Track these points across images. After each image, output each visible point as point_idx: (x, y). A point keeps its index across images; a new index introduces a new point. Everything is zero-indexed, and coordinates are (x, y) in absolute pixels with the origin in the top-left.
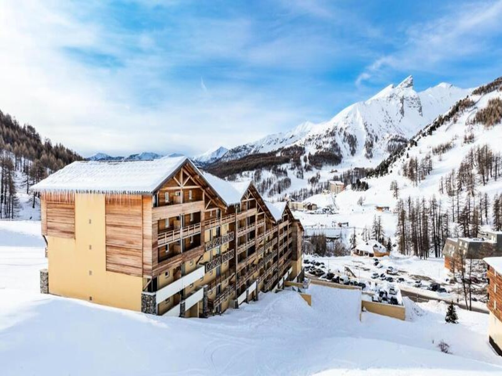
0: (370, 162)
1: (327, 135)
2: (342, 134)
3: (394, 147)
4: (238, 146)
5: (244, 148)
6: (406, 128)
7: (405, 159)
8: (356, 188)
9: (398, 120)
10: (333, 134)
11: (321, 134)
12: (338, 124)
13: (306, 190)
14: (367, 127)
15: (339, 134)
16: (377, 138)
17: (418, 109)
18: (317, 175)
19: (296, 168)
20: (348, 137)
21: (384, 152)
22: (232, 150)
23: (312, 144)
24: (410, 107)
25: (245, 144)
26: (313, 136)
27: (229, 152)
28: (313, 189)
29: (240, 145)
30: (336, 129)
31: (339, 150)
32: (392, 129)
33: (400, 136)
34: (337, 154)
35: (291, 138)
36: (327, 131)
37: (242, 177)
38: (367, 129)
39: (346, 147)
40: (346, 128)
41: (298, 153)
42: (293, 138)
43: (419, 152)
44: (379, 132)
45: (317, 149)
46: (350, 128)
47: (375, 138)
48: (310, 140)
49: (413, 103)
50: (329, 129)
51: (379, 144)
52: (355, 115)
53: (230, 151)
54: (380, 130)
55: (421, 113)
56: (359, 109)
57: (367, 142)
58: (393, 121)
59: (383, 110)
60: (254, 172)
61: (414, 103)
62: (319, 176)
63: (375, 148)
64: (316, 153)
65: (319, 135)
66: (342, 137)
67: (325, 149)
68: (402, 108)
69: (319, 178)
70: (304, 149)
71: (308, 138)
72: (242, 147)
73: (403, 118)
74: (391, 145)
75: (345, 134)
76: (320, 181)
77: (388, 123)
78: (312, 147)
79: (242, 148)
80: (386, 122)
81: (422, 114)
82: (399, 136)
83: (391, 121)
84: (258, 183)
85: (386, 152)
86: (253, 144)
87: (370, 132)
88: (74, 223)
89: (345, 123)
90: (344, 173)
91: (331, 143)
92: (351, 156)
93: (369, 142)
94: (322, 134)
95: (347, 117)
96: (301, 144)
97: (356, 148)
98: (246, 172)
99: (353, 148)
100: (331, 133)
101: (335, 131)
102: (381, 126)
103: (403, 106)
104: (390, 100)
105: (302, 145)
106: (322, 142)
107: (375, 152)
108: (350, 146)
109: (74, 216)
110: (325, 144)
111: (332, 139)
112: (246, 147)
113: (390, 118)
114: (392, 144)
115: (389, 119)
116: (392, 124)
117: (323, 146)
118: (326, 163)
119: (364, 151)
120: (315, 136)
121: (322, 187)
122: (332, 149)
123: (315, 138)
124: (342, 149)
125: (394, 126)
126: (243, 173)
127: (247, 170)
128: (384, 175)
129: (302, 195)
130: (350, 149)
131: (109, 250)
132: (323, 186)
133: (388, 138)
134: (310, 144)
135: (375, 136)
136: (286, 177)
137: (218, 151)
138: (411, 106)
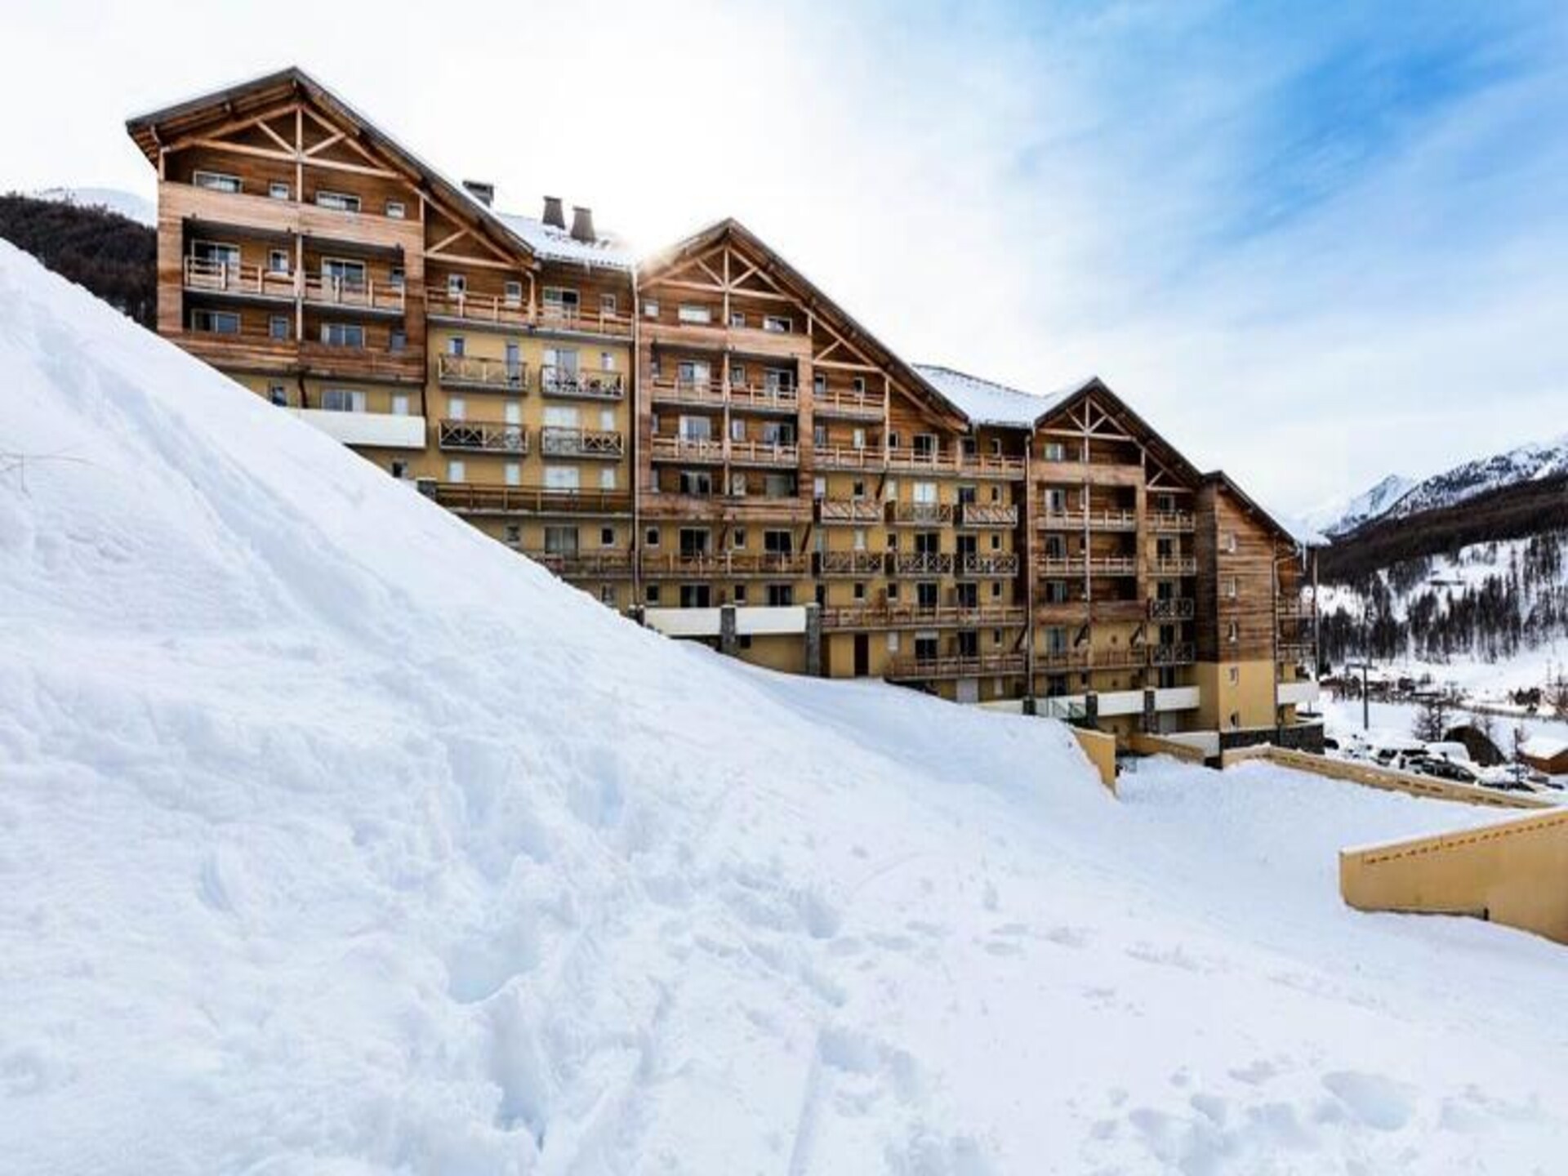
4: (1468, 461)
5: (1501, 469)
22: (1439, 479)
25: (1503, 453)
27: (1420, 489)
29: (1477, 458)
37: (1458, 566)
53: (1426, 483)
60: (1522, 545)
72: (1489, 463)
79: (1488, 469)
84: (1544, 587)
86: (1545, 448)
98: (1482, 548)
112: (1509, 463)
126: (1465, 552)
127: (1484, 540)
137: (1378, 494)
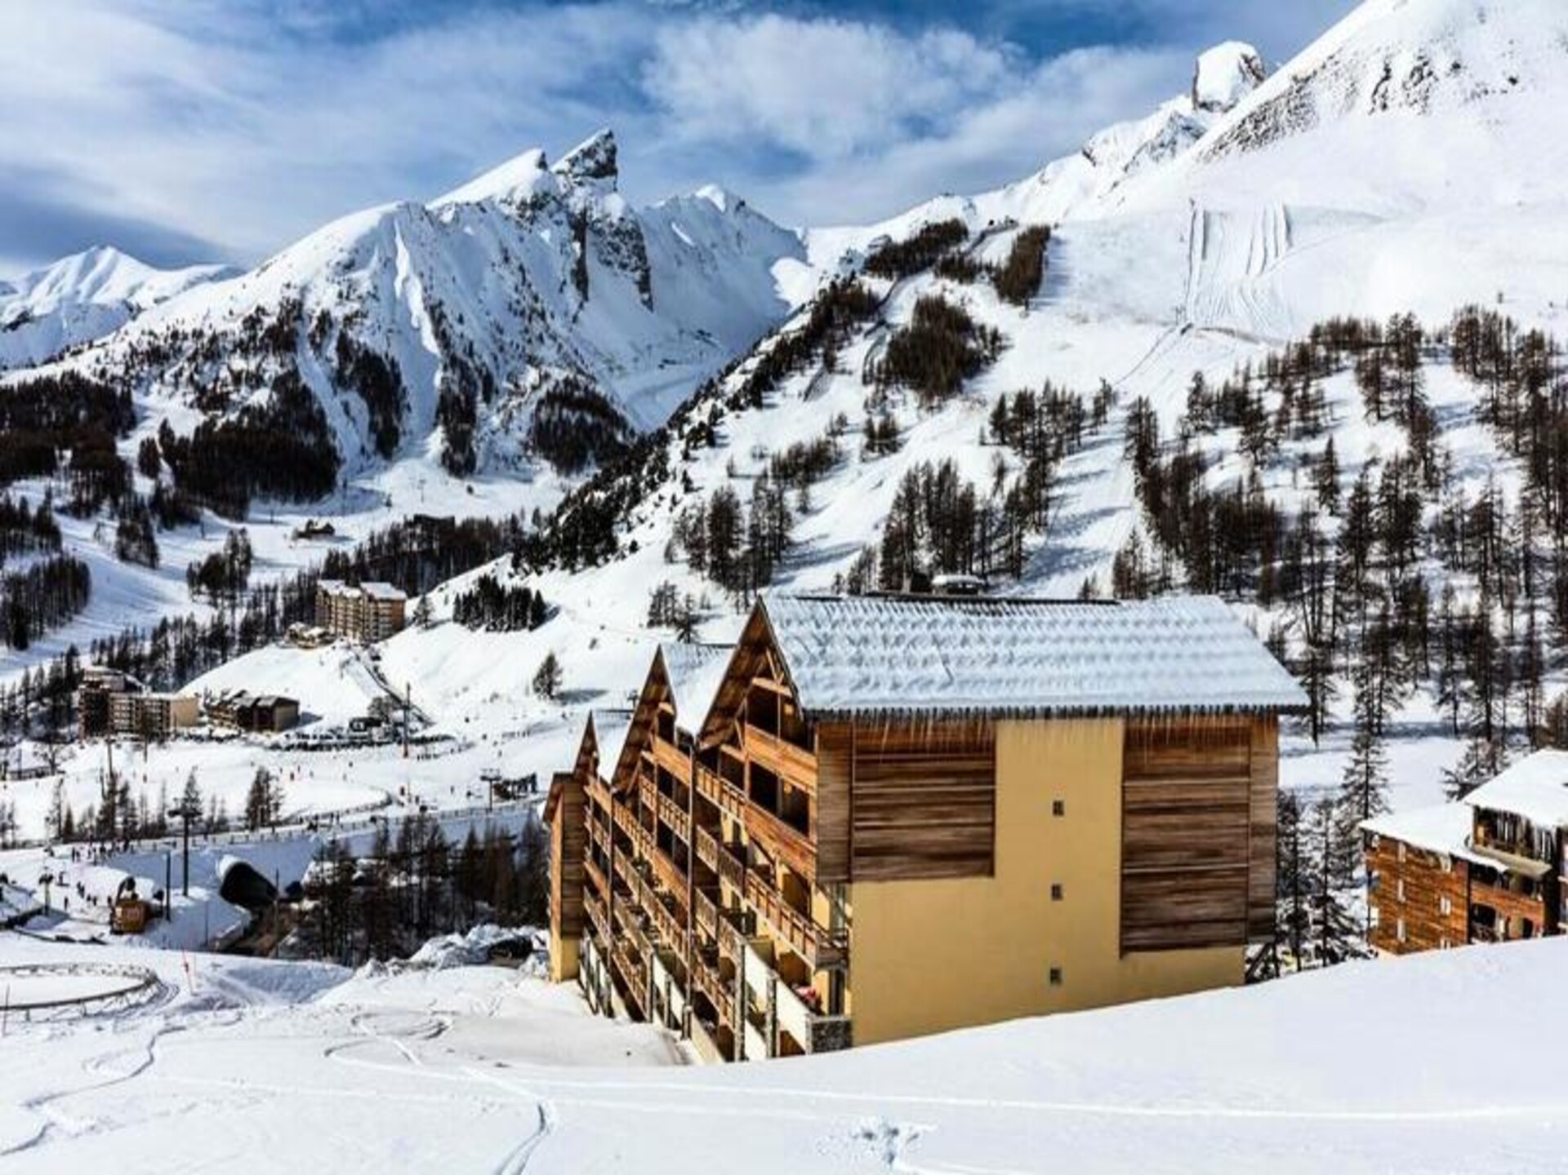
0: (470, 490)
1: (253, 338)
2: (331, 351)
3: (559, 432)
6: (597, 353)
7: (678, 498)
8: (480, 615)
9: (566, 314)
10: (282, 339)
11: (219, 329)
12: (304, 290)
13: (191, 624)
14: (444, 325)
15: (317, 347)
16: (488, 381)
17: (637, 275)
18: (234, 546)
19: (106, 507)
20: (358, 361)
21: (521, 453)
23: (168, 377)
24: (609, 263)
26: (175, 335)
28: (227, 621)
30: (299, 317)
31: (317, 423)
32: (547, 352)
33: (582, 385)
34: (310, 440)
35: (14, 326)
36: (252, 322)
38: (444, 333)
39: (354, 412)
40: (349, 320)
41: (93, 418)
42: (24, 327)
43: (724, 473)
44: (496, 358)
45: (204, 409)
46: (368, 322)
47: (480, 384)
48: (156, 356)
49: (617, 250)
50: (260, 310)
51: (499, 411)
52: (389, 264)
54: (501, 349)
55: (646, 296)
56: (403, 237)
57: (449, 399)
58: (548, 315)
59: (507, 260)
61: (624, 252)
62: (242, 554)
63: (485, 429)
64: (204, 430)
65: (208, 333)
66: (329, 360)
67: (246, 410)
68: (581, 262)
69: (247, 562)
70: (126, 399)
71: (145, 347)
73: (586, 305)
74: (549, 421)
75: (344, 346)
76: (255, 578)
77: (530, 319)
78: (171, 396)
80: (522, 313)
81: (650, 299)
82: (577, 387)
83: (542, 316)
85: (530, 453)
87: (460, 354)
88: (989, 819)
89: (340, 295)
90: (372, 539)
91: (279, 383)
92: (378, 460)
93: (457, 399)
94: (225, 334)
95: (349, 266)
96: (103, 373)
97: (399, 419)
99: (387, 421)
100: (271, 332)
101: (297, 325)
102: (501, 331)
103: (583, 255)
104: (532, 220)
105: (113, 378)
106: (224, 373)
107: (482, 445)
108: (372, 412)
109: (988, 798)
110: (244, 390)
111: (282, 365)
113: (536, 299)
114: (555, 419)
115: (530, 300)
116: (548, 328)
117: (234, 397)
118: (265, 487)
119: (437, 442)
120: (185, 337)
121: (273, 611)
122: (284, 413)
123: (189, 346)
124: (335, 419)
125: (554, 338)
128: (600, 561)
129: (166, 650)
130: (373, 426)
131: (1133, 886)
132: (280, 604)
133: (534, 388)
134: (162, 375)
135: (480, 372)
136: (56, 556)
138: (610, 258)
